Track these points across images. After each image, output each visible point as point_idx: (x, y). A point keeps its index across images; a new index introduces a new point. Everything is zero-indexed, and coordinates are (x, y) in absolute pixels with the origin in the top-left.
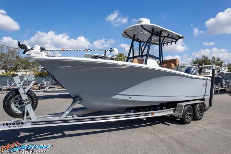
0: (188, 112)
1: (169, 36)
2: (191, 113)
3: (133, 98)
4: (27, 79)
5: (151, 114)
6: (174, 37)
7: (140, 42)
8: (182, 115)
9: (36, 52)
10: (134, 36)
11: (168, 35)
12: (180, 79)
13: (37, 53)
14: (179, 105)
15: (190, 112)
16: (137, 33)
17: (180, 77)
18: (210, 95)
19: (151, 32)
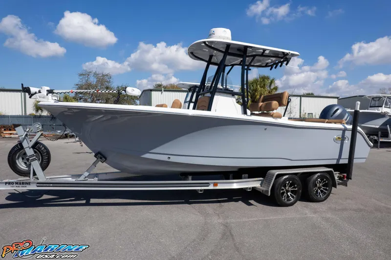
0: (290, 187)
2: (297, 189)
3: (174, 159)
4: (31, 131)
5: (212, 185)
8: (270, 191)
9: (42, 96)
10: (211, 57)
12: (265, 129)
13: (43, 98)
14: (270, 174)
15: (295, 187)
17: (266, 127)
19: (224, 51)
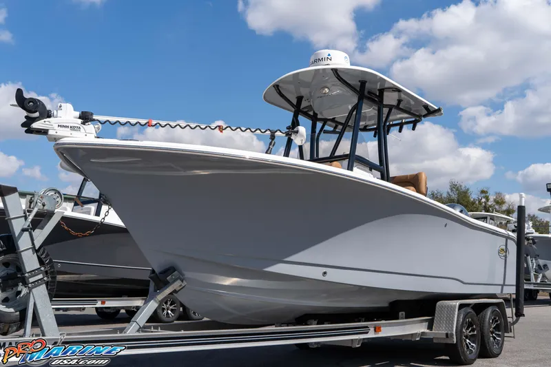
0: (467, 329)
1: (401, 106)
2: (475, 333)
3: (334, 276)
4: (44, 205)
5: (372, 329)
6: (411, 109)
7: (314, 119)
8: (454, 333)
9: (70, 125)
10: (300, 99)
11: (399, 101)
12: (445, 226)
13: (73, 128)
15: (473, 330)
17: (446, 221)
19: (358, 89)
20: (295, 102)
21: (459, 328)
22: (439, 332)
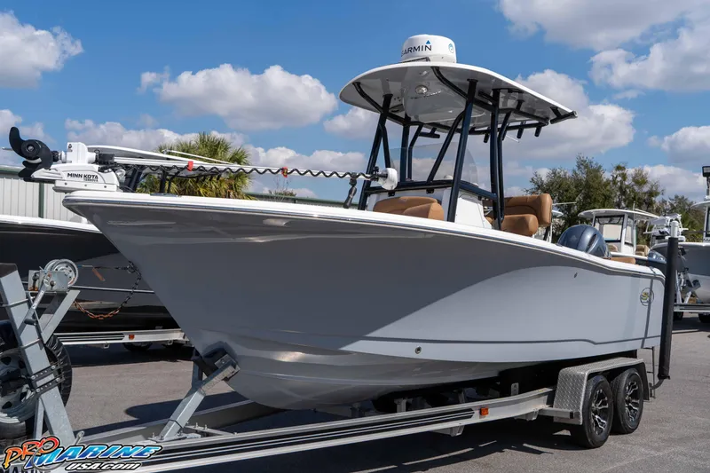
0: (597, 402)
1: (523, 109)
2: (607, 406)
3: (431, 353)
4: (52, 285)
5: (477, 412)
6: (534, 111)
7: (406, 122)
8: (581, 413)
9: (83, 173)
10: (388, 98)
11: (520, 102)
12: (575, 276)
13: (88, 178)
14: (567, 377)
15: (604, 403)
16: (402, 91)
17: (575, 270)
18: (660, 334)
19: (467, 92)
20: (380, 102)
21: (587, 404)
22: (561, 410)
